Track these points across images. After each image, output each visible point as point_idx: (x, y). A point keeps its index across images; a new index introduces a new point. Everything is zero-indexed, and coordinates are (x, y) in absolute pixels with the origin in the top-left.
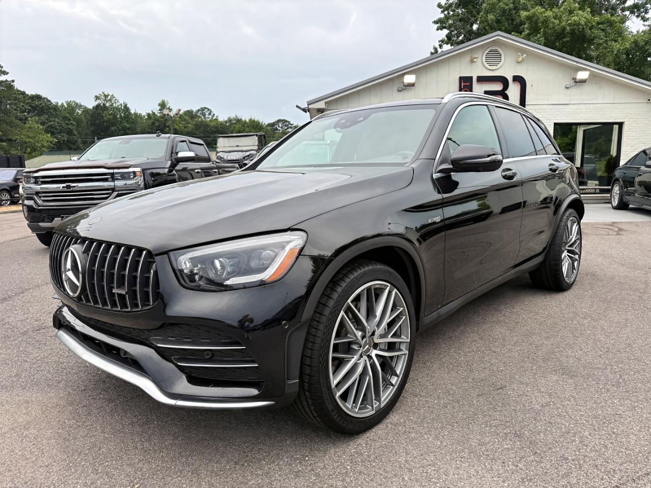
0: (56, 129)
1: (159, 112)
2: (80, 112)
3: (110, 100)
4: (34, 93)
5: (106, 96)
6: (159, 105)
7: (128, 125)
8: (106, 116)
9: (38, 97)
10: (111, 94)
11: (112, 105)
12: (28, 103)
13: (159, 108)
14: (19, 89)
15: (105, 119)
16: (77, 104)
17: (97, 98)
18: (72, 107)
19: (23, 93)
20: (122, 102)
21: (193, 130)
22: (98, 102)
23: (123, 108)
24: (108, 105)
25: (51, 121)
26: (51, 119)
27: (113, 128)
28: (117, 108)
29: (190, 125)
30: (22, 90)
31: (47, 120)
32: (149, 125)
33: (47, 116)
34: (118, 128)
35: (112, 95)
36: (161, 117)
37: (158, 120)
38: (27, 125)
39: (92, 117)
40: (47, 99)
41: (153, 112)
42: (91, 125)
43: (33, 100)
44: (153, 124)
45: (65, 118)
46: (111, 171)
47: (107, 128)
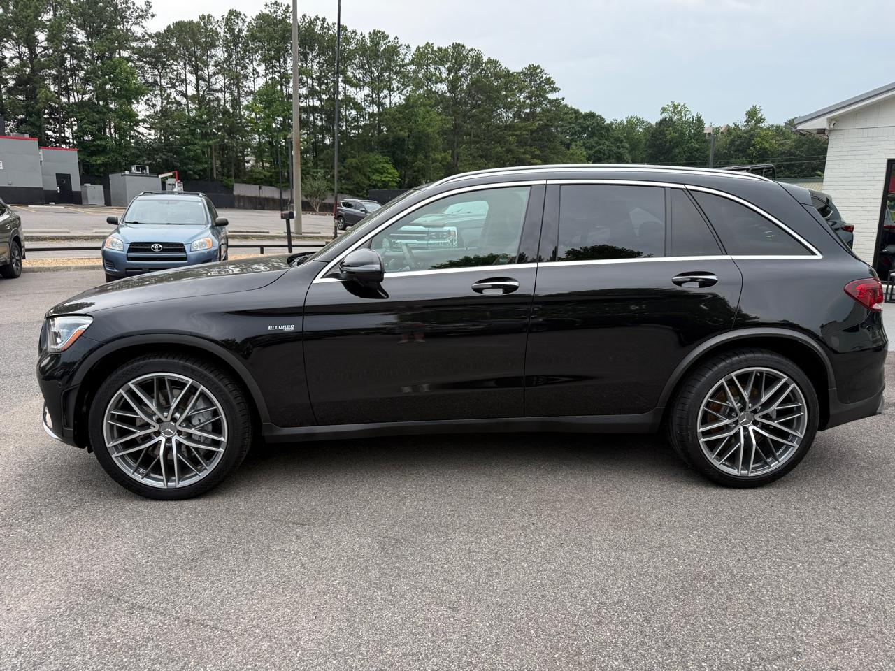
0: (604, 155)
1: (745, 124)
2: (641, 130)
3: (680, 112)
4: (588, 111)
5: (675, 107)
6: (746, 114)
7: (697, 146)
8: (670, 134)
9: (592, 115)
10: (682, 104)
11: (681, 119)
12: (579, 124)
13: (745, 118)
14: (574, 107)
15: (668, 137)
16: (638, 120)
17: (664, 110)
18: (632, 124)
19: (577, 112)
20: (694, 113)
21: (791, 149)
22: (665, 115)
23: (694, 121)
24: (675, 119)
25: (600, 145)
26: (602, 142)
27: (677, 150)
28: (686, 122)
29: (788, 142)
30: (576, 108)
31: (596, 143)
32: (726, 144)
33: (596, 139)
34: (683, 149)
35: (684, 106)
36: (746, 132)
37: (739, 137)
38: (571, 151)
39: (652, 136)
40: (601, 117)
41: (735, 125)
42: (650, 147)
43: (585, 120)
44: (733, 142)
45: (618, 140)
46: (426, 229)
47: (670, 150)
